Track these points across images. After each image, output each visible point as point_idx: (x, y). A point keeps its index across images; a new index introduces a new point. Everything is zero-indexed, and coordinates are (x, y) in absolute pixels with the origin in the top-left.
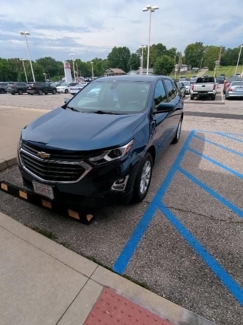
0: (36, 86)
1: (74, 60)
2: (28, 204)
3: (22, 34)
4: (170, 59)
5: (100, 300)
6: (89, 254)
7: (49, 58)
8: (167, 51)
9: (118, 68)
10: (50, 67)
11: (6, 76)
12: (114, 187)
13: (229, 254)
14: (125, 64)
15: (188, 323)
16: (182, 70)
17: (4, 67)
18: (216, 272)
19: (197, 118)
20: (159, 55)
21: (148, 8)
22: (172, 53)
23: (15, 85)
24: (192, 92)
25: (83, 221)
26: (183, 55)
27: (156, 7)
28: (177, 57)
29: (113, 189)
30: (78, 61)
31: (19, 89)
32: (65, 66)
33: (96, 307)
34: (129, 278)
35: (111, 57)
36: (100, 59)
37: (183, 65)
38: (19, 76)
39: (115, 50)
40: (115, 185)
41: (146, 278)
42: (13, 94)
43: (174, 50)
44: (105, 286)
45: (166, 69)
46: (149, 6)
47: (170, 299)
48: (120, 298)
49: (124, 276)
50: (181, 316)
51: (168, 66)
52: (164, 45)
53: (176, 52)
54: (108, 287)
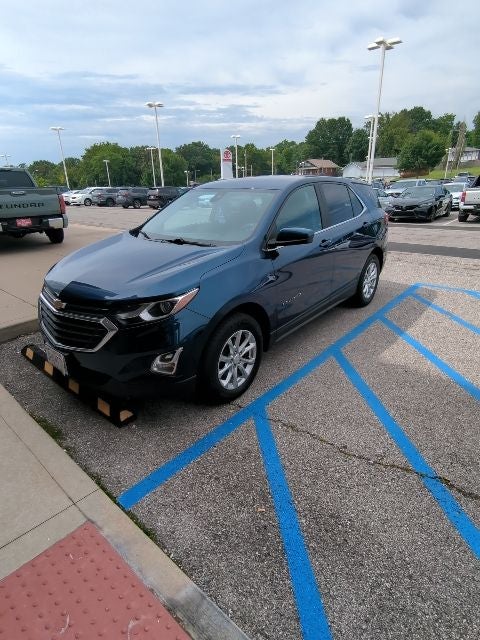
0: (162, 194)
1: (243, 146)
2: (52, 383)
3: (150, 106)
4: (436, 138)
5: (72, 536)
6: (96, 470)
7: (198, 145)
8: (434, 122)
9: (325, 159)
10: (199, 159)
11: (125, 177)
12: (157, 366)
13: (332, 516)
14: (341, 149)
15: (182, 603)
16: (464, 159)
17: (123, 162)
18: (286, 540)
19: (442, 259)
20: (413, 129)
21: (379, 43)
22: (445, 125)
23: (130, 192)
24: (462, 206)
25: (114, 420)
26: (471, 127)
27: (396, 40)
28: (455, 133)
29: (155, 369)
30: (250, 147)
31: (136, 199)
32: (222, 157)
33: (59, 545)
34: (133, 517)
35: (312, 137)
36: (293, 143)
37: (468, 149)
38: (144, 177)
39: (321, 124)
40: (158, 361)
41: (161, 524)
42: (125, 207)
43: (451, 118)
44: (89, 520)
45: (426, 157)
46: (380, 39)
47: (178, 562)
48: (102, 543)
49: (128, 513)
50: (178, 590)
51: (432, 151)
52: (426, 109)
53: (455, 122)
54: (93, 522)
